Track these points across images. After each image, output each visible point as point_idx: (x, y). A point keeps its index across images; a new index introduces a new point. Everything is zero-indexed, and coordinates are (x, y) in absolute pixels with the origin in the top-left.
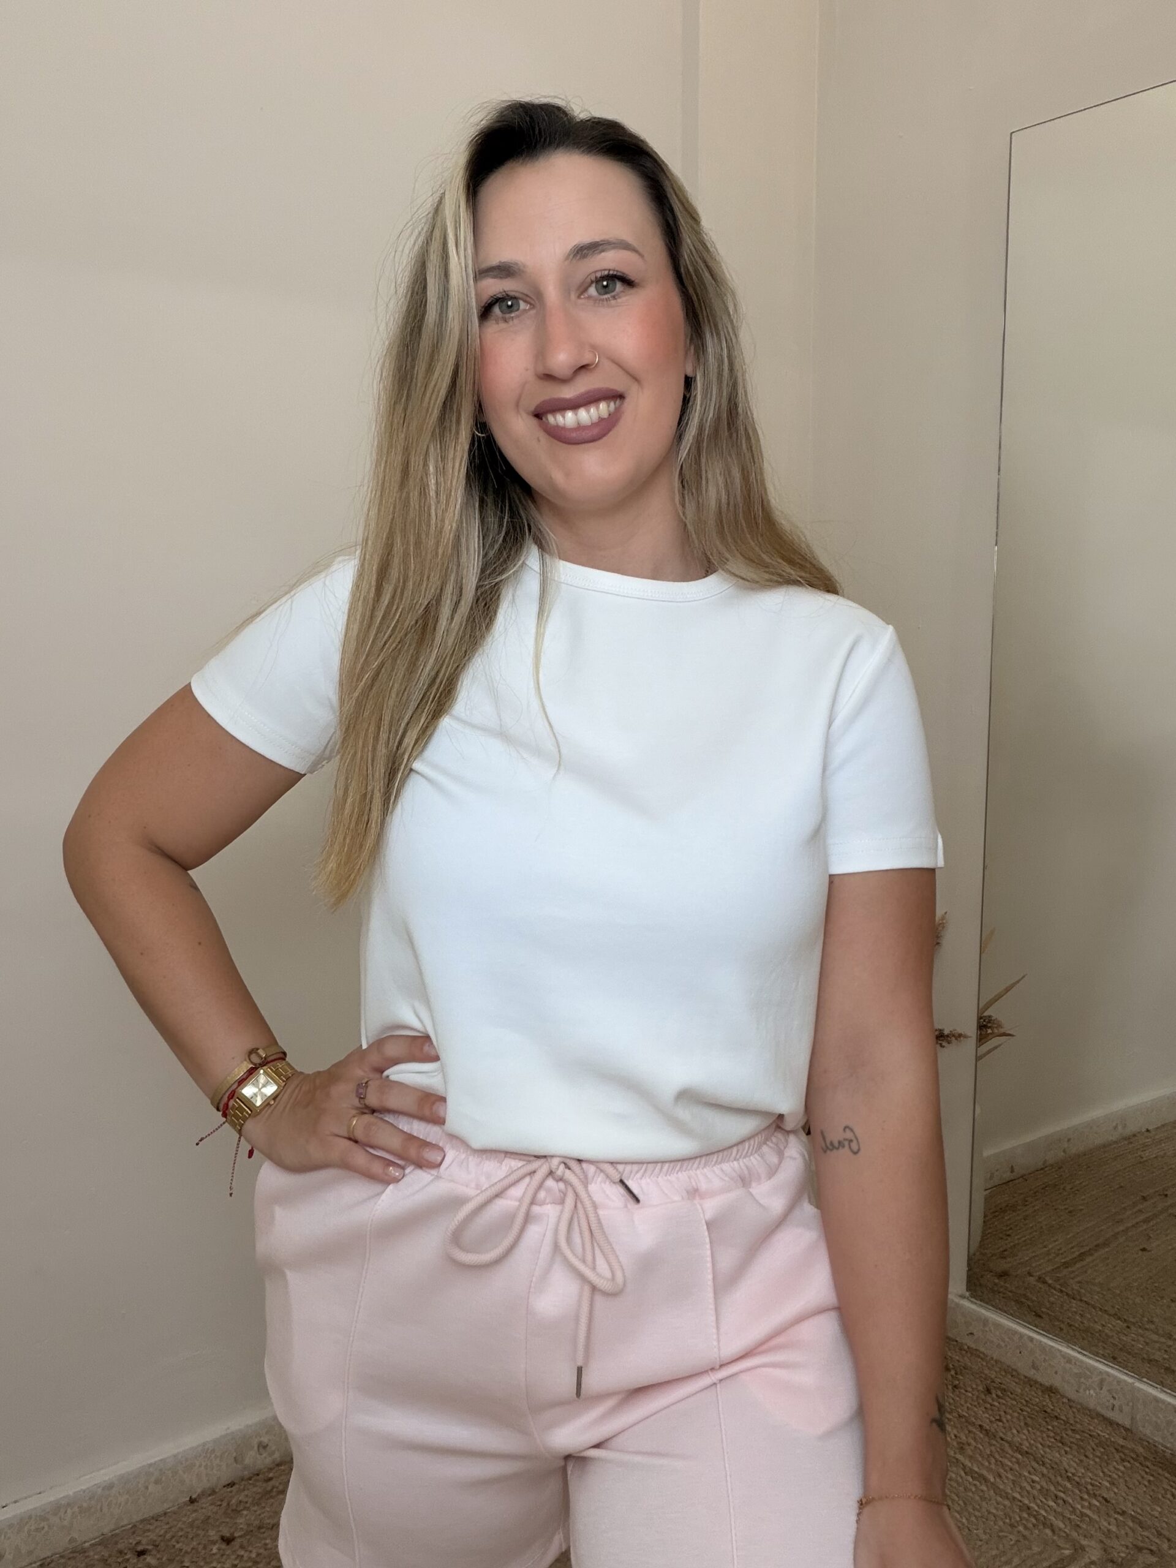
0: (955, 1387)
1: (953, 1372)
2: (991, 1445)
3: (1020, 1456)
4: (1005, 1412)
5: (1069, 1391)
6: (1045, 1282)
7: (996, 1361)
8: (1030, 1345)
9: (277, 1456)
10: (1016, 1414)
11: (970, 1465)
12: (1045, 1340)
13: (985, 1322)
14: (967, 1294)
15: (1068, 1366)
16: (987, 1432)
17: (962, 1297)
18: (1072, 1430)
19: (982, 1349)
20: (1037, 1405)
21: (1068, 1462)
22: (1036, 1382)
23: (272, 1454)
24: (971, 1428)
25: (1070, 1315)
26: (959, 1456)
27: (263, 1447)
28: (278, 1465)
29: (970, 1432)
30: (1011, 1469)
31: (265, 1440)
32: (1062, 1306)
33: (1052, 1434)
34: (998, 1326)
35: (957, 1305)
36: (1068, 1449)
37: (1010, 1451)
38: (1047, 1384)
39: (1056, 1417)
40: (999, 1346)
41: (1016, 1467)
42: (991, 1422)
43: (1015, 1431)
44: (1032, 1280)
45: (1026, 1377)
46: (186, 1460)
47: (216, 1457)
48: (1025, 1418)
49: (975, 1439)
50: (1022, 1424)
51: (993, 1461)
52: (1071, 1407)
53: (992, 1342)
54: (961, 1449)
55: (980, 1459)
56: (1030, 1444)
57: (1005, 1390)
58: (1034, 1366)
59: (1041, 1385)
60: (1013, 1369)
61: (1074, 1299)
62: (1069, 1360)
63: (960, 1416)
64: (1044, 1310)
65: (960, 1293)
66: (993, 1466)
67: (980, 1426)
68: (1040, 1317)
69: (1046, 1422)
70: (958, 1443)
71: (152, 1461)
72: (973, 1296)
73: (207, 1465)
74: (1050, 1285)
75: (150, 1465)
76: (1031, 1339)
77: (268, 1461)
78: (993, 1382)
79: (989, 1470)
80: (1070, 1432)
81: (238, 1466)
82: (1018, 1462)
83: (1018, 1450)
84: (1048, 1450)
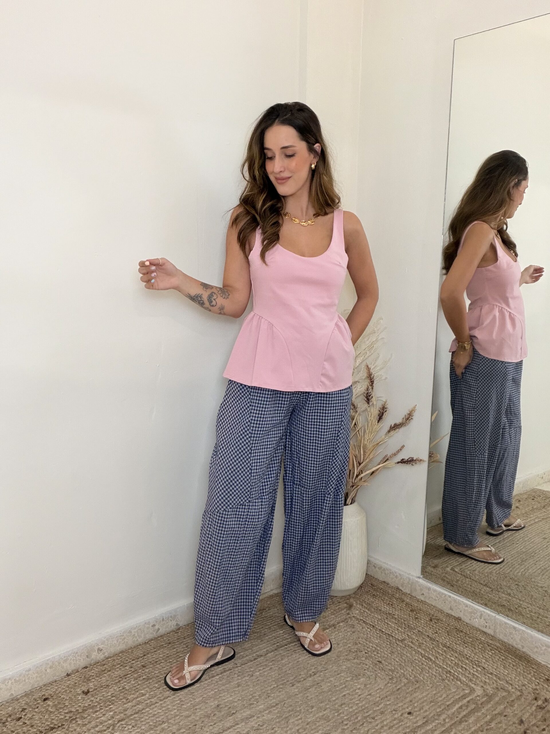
0: (417, 618)
1: (415, 613)
2: (433, 644)
3: (445, 649)
4: (439, 630)
5: (466, 619)
6: (454, 571)
7: (434, 607)
8: (449, 599)
9: (106, 654)
10: (443, 630)
11: (423, 652)
12: (455, 597)
13: (429, 589)
14: (421, 576)
15: (466, 608)
16: (431, 639)
17: (419, 578)
18: (469, 637)
19: (428, 601)
20: (452, 626)
21: (467, 651)
22: (451, 615)
23: (104, 654)
24: (423, 637)
25: (465, 585)
26: (420, 650)
27: (100, 650)
28: (107, 658)
29: (423, 638)
30: (442, 655)
31: (101, 647)
32: (462, 582)
33: (459, 639)
34: (435, 591)
35: (417, 581)
36: (466, 645)
37: (441, 647)
38: (457, 617)
39: (461, 631)
40: (436, 600)
41: (444, 654)
42: (433, 634)
43: (443, 638)
44: (448, 569)
45: (447, 613)
46: (65, 657)
47: (78, 656)
48: (448, 632)
49: (426, 642)
50: (447, 635)
51: (434, 651)
52: (468, 626)
53: (432, 598)
54: (420, 646)
55: (428, 650)
56: (450, 644)
57: (438, 620)
58: (451, 609)
59: (454, 617)
60: (441, 610)
61: (467, 578)
62: (467, 606)
63: (419, 631)
64: (454, 583)
65: (418, 576)
66: (434, 654)
67: (428, 636)
68: (453, 586)
69: (457, 634)
70: (419, 643)
71: (49, 658)
72: (424, 577)
73: (73, 660)
74: (456, 572)
75: (48, 660)
76: (450, 597)
77: (102, 657)
78: (433, 616)
79: (433, 655)
80: (467, 638)
81: (89, 659)
82: (445, 651)
83: (445, 646)
84: (458, 646)
